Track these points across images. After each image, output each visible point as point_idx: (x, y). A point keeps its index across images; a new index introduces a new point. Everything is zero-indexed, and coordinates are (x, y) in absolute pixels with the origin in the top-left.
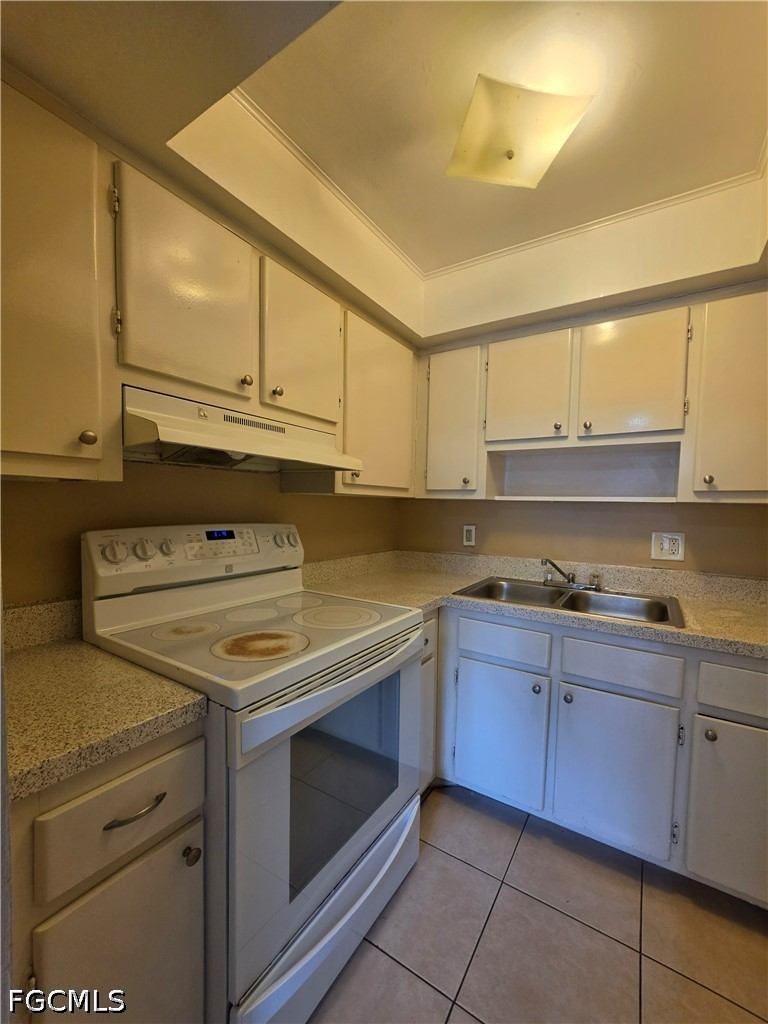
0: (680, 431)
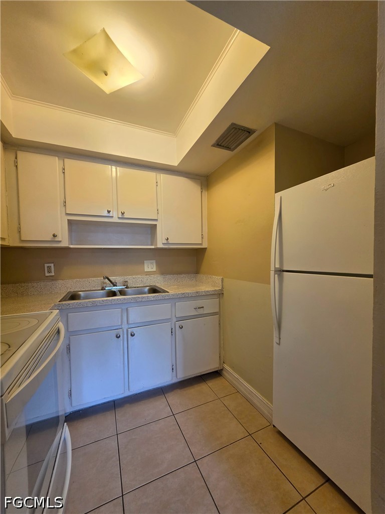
0: (156, 220)
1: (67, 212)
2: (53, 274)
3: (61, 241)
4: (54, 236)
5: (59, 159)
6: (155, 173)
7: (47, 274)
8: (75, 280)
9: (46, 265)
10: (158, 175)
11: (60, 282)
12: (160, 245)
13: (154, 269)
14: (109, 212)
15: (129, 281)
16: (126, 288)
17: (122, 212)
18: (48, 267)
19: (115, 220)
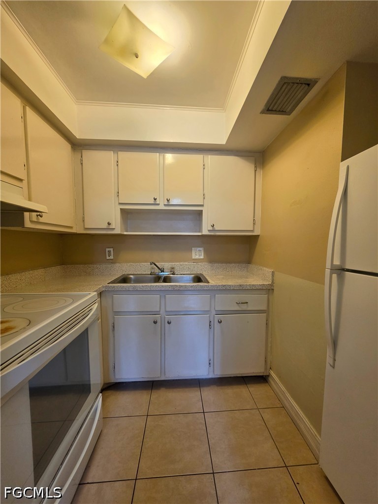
0: (202, 206)
1: (120, 202)
2: (112, 257)
3: (114, 229)
4: (109, 224)
5: (114, 153)
6: (202, 156)
7: (108, 258)
8: (129, 264)
9: (107, 250)
10: (206, 157)
11: (118, 265)
12: (205, 232)
13: (202, 257)
14: (155, 199)
15: (176, 268)
16: (173, 274)
17: (167, 200)
18: (108, 251)
19: (161, 207)
